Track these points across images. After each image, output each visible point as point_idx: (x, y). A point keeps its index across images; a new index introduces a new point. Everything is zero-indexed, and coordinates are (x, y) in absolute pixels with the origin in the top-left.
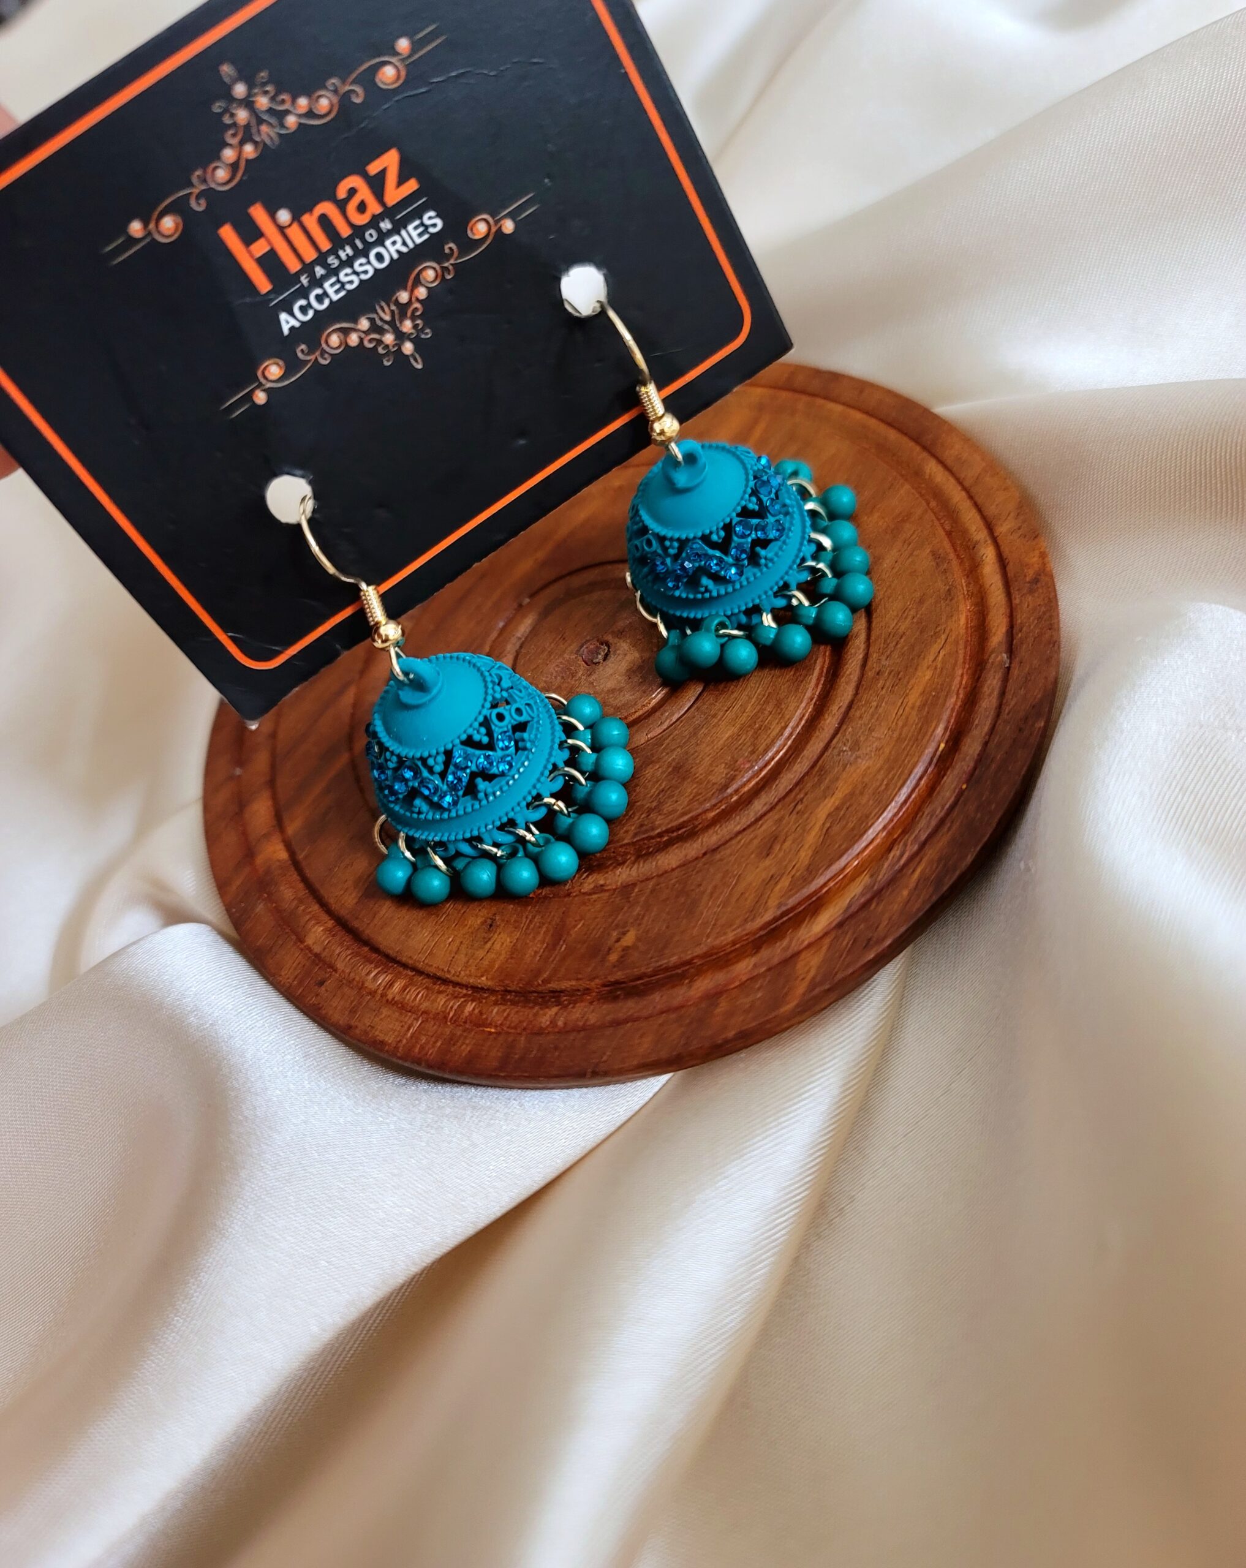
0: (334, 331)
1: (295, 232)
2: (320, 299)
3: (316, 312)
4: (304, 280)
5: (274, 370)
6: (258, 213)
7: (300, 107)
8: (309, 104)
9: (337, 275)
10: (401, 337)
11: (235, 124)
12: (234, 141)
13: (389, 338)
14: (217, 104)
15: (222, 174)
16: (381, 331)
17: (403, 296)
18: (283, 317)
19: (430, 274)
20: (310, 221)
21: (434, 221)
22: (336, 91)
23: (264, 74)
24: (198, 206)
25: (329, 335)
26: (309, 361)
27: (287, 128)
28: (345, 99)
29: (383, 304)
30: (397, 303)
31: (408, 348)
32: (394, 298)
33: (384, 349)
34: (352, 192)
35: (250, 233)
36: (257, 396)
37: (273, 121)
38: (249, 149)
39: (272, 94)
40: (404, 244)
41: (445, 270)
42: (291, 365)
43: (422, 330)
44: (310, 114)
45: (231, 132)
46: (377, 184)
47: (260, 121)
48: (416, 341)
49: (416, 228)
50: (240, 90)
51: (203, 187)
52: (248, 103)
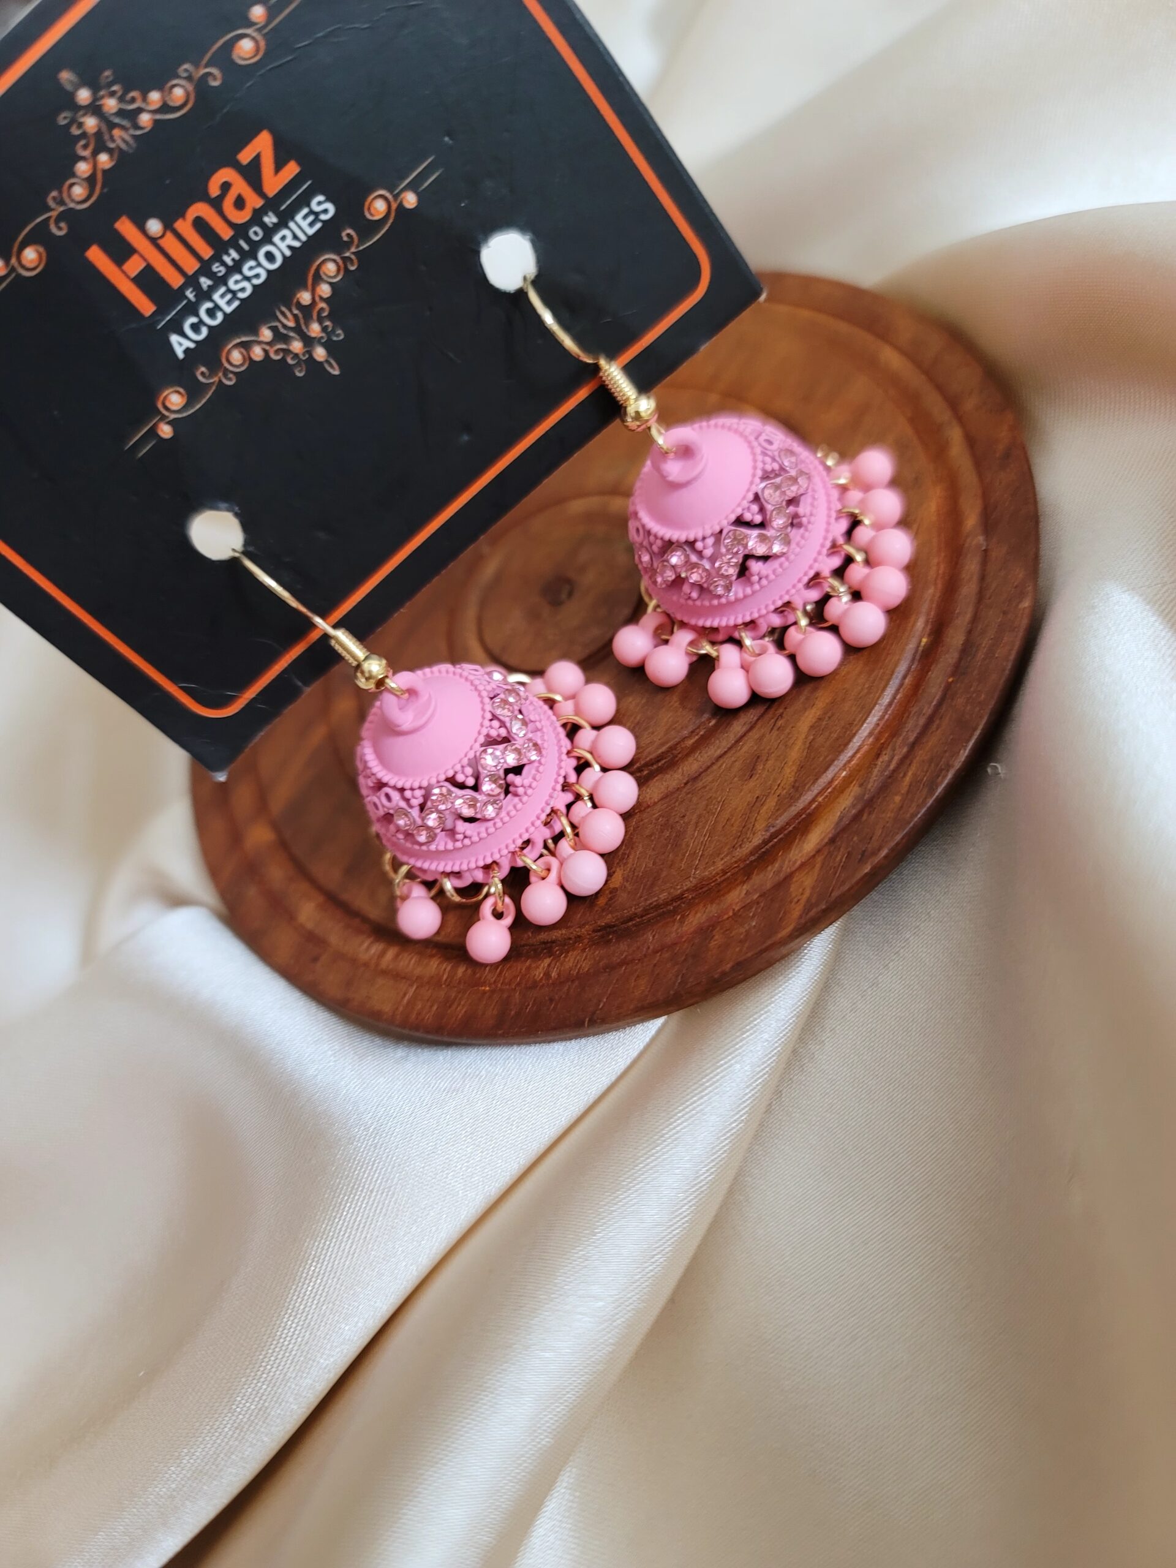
0: (236, 346)
1: (170, 243)
2: (211, 313)
3: (210, 328)
4: (190, 294)
5: (175, 399)
6: (125, 227)
7: (153, 102)
8: (163, 97)
9: (226, 284)
10: (308, 342)
11: (84, 135)
12: (86, 153)
13: (297, 346)
14: (63, 115)
15: (78, 191)
16: (286, 339)
17: (305, 297)
18: (174, 339)
19: (331, 268)
20: (184, 226)
21: (324, 207)
22: (189, 78)
23: (107, 73)
24: (59, 231)
25: (229, 352)
26: (213, 383)
27: (141, 128)
28: (201, 86)
29: (284, 309)
30: (299, 306)
31: (320, 353)
32: (295, 301)
33: (293, 359)
34: (226, 187)
35: (121, 251)
36: (162, 431)
37: (125, 123)
38: (103, 158)
39: (119, 94)
40: (295, 237)
41: (346, 260)
42: (193, 390)
43: (333, 331)
44: (165, 108)
45: (83, 142)
46: (252, 174)
47: (112, 126)
48: (329, 346)
49: (305, 217)
50: (84, 95)
51: (62, 209)
52: (95, 109)
